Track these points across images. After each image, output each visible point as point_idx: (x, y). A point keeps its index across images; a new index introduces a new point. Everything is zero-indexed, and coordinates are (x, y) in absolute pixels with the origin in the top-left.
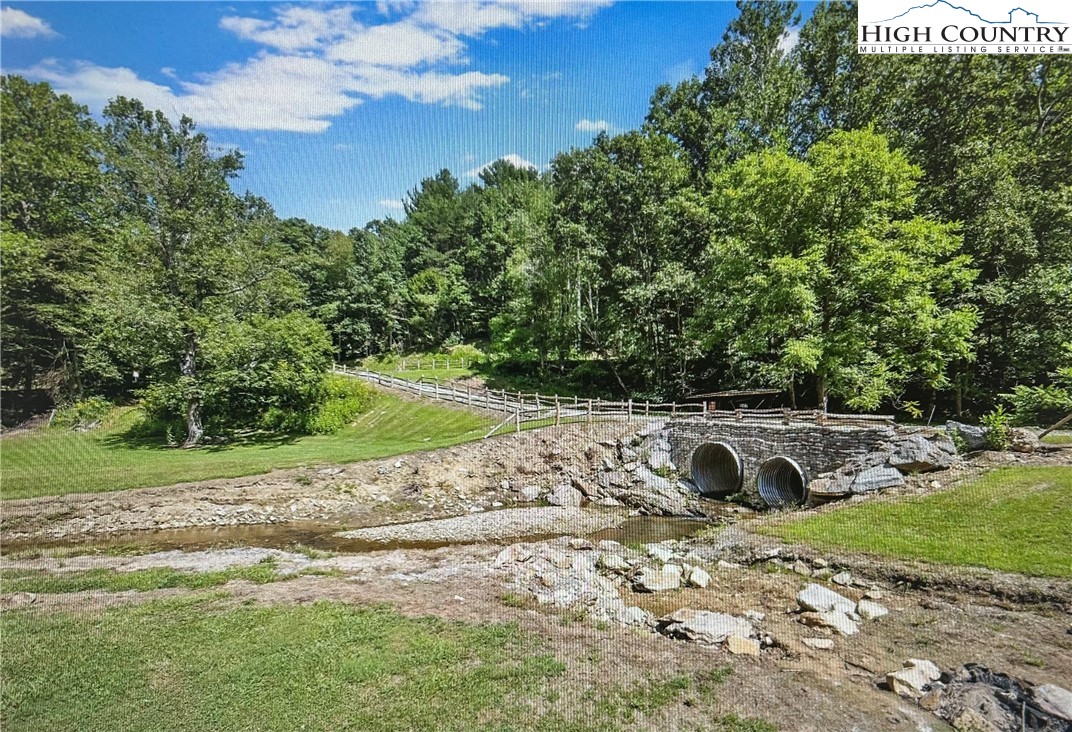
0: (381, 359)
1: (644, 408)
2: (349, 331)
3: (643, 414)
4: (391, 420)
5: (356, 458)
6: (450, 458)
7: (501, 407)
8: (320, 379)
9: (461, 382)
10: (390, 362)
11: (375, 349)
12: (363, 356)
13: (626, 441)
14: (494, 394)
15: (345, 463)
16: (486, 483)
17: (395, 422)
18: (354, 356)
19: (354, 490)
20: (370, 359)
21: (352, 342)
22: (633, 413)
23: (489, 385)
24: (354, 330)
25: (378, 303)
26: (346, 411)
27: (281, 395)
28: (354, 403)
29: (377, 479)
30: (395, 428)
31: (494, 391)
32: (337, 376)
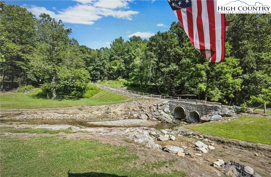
0: (102, 81)
1: (164, 97)
2: (95, 73)
3: (164, 98)
4: (103, 96)
5: (94, 105)
6: (117, 106)
7: (130, 95)
8: (87, 85)
9: (121, 88)
10: (104, 82)
11: (100, 78)
12: (98, 80)
13: (159, 105)
14: (129, 91)
15: (91, 105)
16: (125, 113)
17: (104, 96)
18: (95, 80)
19: (92, 112)
20: (99, 81)
21: (95, 76)
22: (161, 98)
23: (128, 89)
24: (96, 73)
25: (102, 67)
26: (92, 93)
27: (77, 88)
28: (95, 91)
29: (98, 110)
30: (104, 98)
31: (129, 90)
32: (91, 84)
